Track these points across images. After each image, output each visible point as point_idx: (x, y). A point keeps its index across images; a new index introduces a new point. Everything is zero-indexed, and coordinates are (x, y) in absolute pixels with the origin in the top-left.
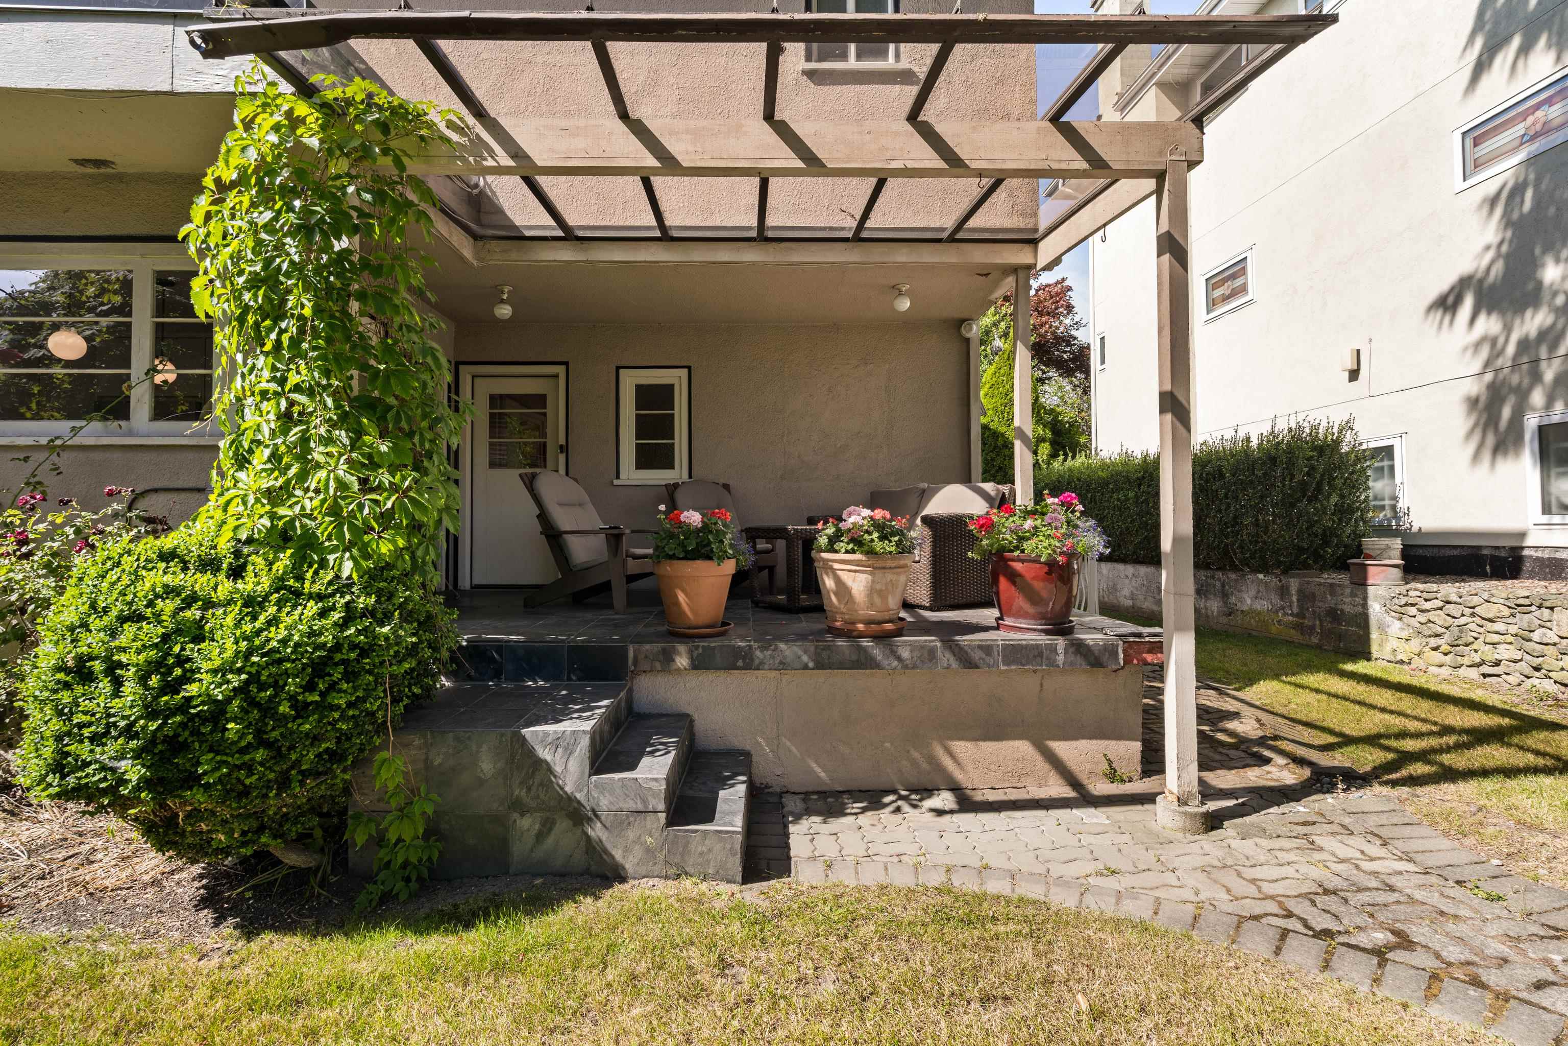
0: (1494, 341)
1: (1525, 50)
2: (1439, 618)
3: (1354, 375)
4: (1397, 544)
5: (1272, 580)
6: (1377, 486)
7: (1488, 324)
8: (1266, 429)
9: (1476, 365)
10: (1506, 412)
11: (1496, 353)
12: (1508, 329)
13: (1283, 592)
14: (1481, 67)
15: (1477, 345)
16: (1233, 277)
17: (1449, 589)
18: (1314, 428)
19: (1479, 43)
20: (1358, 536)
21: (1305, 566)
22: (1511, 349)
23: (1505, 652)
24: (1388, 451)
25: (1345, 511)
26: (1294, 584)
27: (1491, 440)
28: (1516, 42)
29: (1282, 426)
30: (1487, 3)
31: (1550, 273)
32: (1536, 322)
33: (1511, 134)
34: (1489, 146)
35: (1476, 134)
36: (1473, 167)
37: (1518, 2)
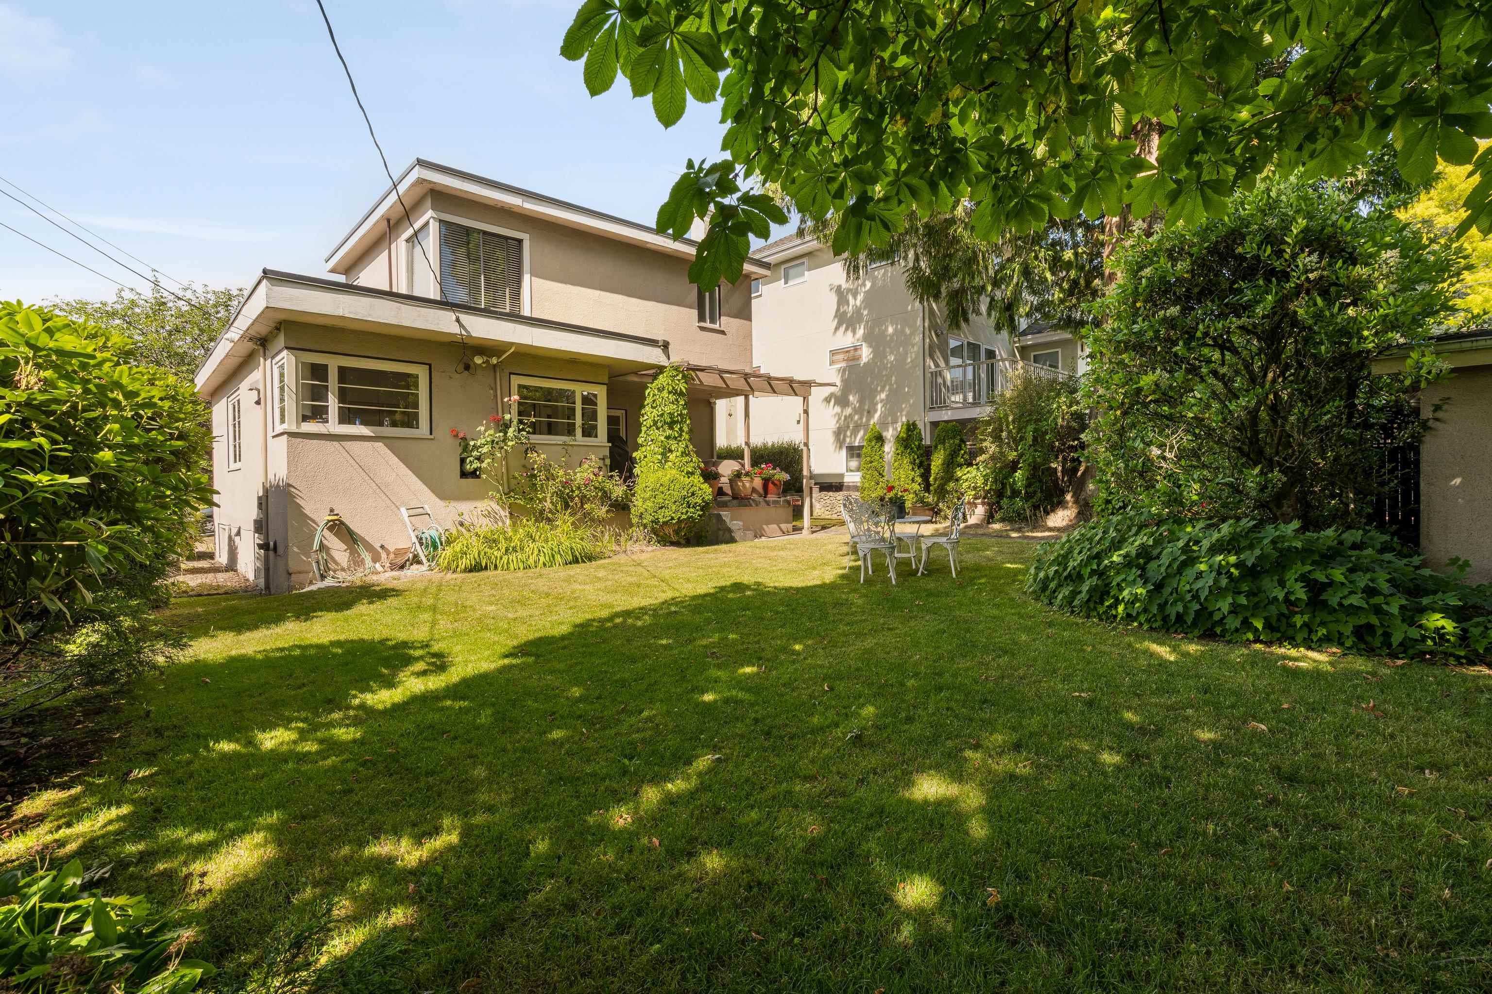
0: (839, 414)
1: (846, 329)
7: (838, 409)
9: (836, 423)
10: (841, 438)
11: (840, 419)
12: (842, 412)
14: (837, 329)
15: (835, 416)
17: (831, 493)
19: (836, 321)
22: (842, 418)
27: (838, 444)
28: (844, 326)
30: (838, 310)
31: (851, 398)
32: (848, 411)
33: (841, 357)
34: (836, 357)
35: (833, 353)
36: (832, 363)
37: (845, 313)
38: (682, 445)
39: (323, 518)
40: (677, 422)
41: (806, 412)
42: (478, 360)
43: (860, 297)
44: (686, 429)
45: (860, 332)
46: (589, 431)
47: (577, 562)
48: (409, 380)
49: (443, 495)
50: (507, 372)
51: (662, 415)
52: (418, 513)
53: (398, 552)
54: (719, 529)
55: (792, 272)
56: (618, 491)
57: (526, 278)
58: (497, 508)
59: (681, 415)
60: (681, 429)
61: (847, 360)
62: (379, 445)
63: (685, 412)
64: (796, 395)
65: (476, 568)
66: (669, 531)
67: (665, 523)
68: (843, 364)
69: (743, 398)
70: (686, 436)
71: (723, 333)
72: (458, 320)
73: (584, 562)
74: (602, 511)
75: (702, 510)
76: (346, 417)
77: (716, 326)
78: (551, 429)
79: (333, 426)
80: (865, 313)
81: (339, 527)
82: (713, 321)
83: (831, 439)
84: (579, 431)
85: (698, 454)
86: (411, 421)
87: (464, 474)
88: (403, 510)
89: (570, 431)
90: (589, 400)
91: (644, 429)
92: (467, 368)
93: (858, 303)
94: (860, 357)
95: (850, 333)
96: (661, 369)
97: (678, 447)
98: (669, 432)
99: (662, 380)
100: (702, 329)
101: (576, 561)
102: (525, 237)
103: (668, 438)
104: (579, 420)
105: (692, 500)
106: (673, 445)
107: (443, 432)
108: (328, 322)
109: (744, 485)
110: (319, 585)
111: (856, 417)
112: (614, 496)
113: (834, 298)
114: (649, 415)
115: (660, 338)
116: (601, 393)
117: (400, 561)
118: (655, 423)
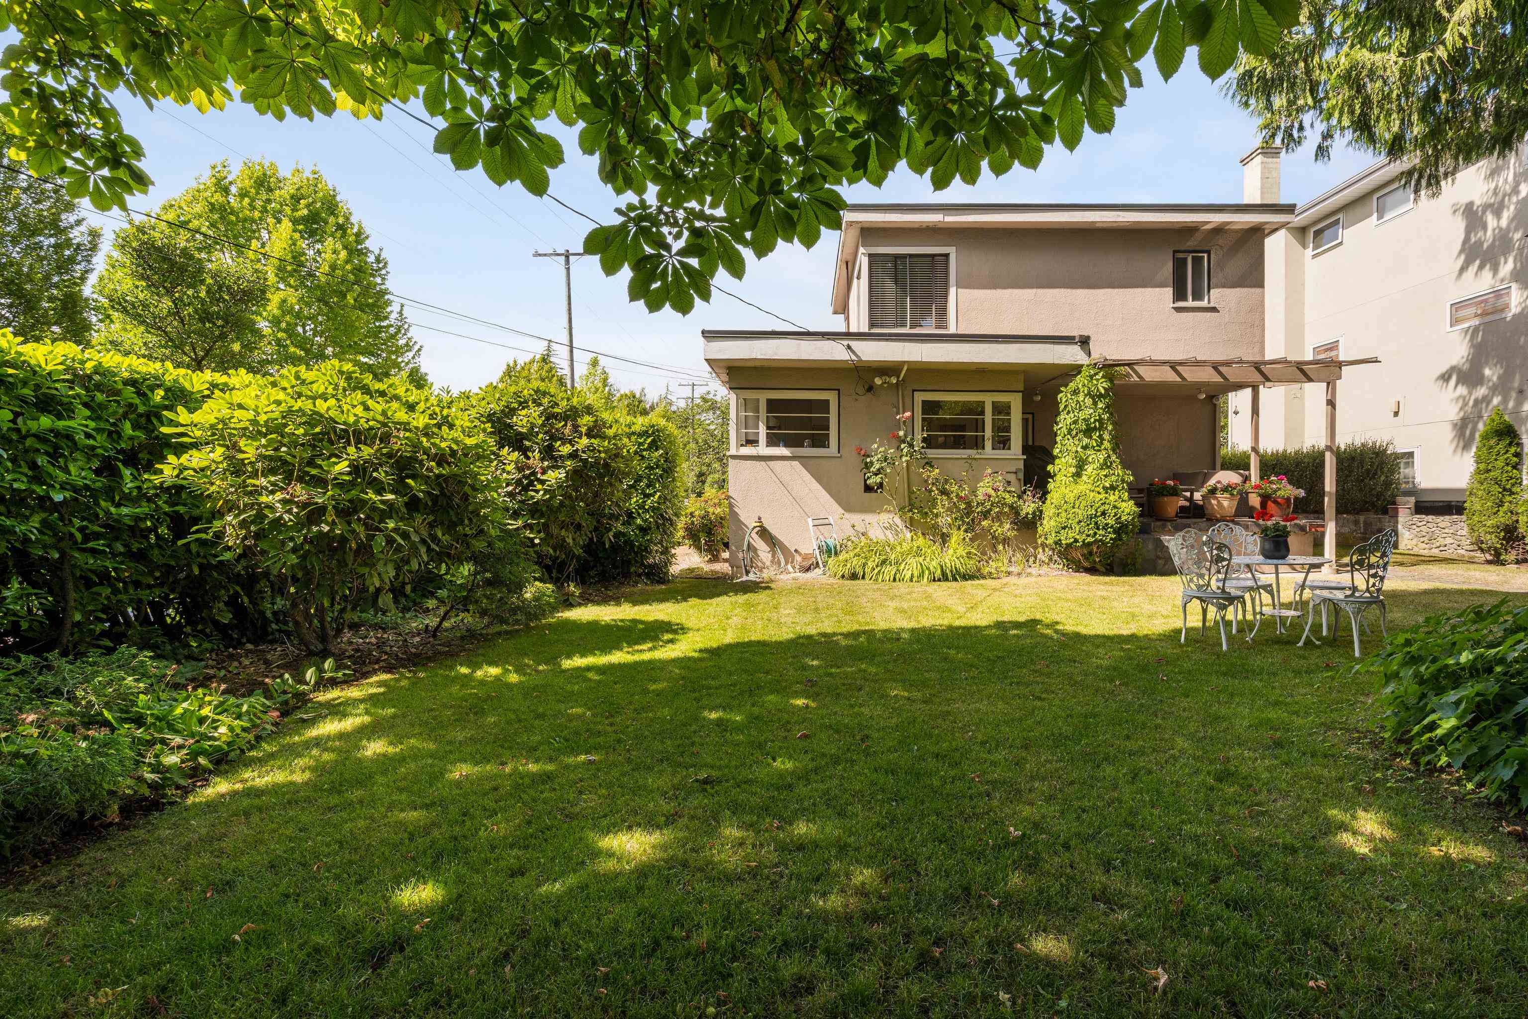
0: (1464, 398)
1: (1481, 267)
2: (1424, 529)
3: (1396, 414)
4: (1412, 500)
5: (1351, 517)
6: (1404, 471)
7: (1462, 390)
8: (1349, 442)
9: (1457, 409)
10: (1468, 432)
11: (1465, 404)
12: (1470, 393)
13: (1356, 523)
14: (1463, 269)
15: (1457, 399)
16: (1331, 349)
18: (1374, 443)
19: (1463, 257)
20: (1394, 496)
21: (1368, 510)
22: (1471, 403)
23: (1449, 541)
24: (1411, 455)
25: (1388, 484)
26: (1362, 518)
27: (1461, 444)
28: (1478, 262)
29: (1358, 443)
30: (1466, 240)
31: (1487, 372)
32: (1481, 391)
33: (1471, 311)
34: (1462, 313)
35: (1457, 307)
36: (1454, 322)
37: (1480, 243)
38: (1102, 456)
39: (751, 523)
40: (1095, 429)
41: (1331, 403)
42: (878, 381)
43: (1506, 215)
44: (1106, 436)
45: (1507, 267)
46: (1003, 442)
47: (946, 579)
48: (824, 405)
49: (848, 508)
50: (910, 389)
51: (1075, 422)
52: (822, 523)
53: (805, 557)
54: (1158, 557)
55: (1389, 200)
56: (1028, 507)
57: (952, 291)
58: (898, 520)
59: (1100, 420)
60: (1100, 436)
61: (1484, 314)
62: (796, 464)
63: (1106, 416)
64: (1310, 380)
65: (854, 576)
66: (1077, 555)
67: (1069, 546)
68: (1476, 322)
69: (1249, 391)
70: (1106, 444)
71: (1214, 310)
72: (849, 347)
73: (955, 580)
74: (1006, 528)
75: (1115, 532)
76: (772, 441)
77: (1204, 303)
78: (958, 443)
79: (763, 449)
80: (1517, 236)
81: (764, 533)
82: (1197, 296)
83: (1447, 434)
84: (988, 444)
85: (1125, 465)
86: (821, 441)
87: (868, 489)
88: (810, 520)
89: (978, 443)
90: (1001, 409)
91: (1058, 439)
92: (870, 389)
93: (1504, 223)
94: (1507, 306)
95: (1487, 274)
96: (1077, 369)
97: (1096, 458)
98: (1086, 441)
99: (1080, 381)
100: (1178, 310)
101: (944, 578)
102: (951, 250)
103: (1085, 448)
104: (988, 432)
105: (1101, 521)
106: (1091, 454)
107: (849, 451)
108: (758, 364)
109: (1219, 504)
110: (745, 578)
111: (1496, 401)
112: (1023, 513)
113: (1459, 225)
114: (1064, 421)
115: (1075, 333)
116: (1016, 402)
117: (806, 564)
118: (1070, 431)
